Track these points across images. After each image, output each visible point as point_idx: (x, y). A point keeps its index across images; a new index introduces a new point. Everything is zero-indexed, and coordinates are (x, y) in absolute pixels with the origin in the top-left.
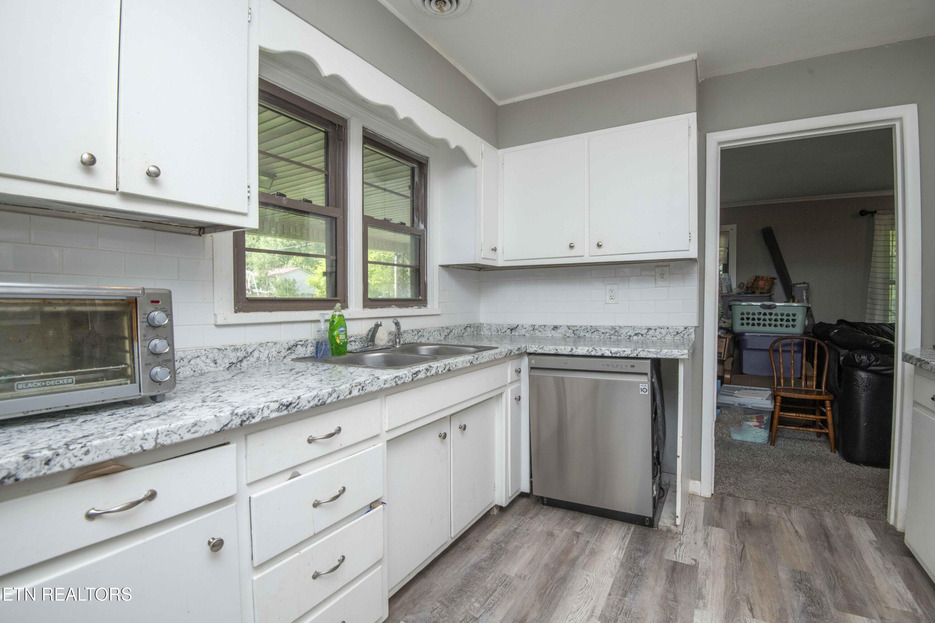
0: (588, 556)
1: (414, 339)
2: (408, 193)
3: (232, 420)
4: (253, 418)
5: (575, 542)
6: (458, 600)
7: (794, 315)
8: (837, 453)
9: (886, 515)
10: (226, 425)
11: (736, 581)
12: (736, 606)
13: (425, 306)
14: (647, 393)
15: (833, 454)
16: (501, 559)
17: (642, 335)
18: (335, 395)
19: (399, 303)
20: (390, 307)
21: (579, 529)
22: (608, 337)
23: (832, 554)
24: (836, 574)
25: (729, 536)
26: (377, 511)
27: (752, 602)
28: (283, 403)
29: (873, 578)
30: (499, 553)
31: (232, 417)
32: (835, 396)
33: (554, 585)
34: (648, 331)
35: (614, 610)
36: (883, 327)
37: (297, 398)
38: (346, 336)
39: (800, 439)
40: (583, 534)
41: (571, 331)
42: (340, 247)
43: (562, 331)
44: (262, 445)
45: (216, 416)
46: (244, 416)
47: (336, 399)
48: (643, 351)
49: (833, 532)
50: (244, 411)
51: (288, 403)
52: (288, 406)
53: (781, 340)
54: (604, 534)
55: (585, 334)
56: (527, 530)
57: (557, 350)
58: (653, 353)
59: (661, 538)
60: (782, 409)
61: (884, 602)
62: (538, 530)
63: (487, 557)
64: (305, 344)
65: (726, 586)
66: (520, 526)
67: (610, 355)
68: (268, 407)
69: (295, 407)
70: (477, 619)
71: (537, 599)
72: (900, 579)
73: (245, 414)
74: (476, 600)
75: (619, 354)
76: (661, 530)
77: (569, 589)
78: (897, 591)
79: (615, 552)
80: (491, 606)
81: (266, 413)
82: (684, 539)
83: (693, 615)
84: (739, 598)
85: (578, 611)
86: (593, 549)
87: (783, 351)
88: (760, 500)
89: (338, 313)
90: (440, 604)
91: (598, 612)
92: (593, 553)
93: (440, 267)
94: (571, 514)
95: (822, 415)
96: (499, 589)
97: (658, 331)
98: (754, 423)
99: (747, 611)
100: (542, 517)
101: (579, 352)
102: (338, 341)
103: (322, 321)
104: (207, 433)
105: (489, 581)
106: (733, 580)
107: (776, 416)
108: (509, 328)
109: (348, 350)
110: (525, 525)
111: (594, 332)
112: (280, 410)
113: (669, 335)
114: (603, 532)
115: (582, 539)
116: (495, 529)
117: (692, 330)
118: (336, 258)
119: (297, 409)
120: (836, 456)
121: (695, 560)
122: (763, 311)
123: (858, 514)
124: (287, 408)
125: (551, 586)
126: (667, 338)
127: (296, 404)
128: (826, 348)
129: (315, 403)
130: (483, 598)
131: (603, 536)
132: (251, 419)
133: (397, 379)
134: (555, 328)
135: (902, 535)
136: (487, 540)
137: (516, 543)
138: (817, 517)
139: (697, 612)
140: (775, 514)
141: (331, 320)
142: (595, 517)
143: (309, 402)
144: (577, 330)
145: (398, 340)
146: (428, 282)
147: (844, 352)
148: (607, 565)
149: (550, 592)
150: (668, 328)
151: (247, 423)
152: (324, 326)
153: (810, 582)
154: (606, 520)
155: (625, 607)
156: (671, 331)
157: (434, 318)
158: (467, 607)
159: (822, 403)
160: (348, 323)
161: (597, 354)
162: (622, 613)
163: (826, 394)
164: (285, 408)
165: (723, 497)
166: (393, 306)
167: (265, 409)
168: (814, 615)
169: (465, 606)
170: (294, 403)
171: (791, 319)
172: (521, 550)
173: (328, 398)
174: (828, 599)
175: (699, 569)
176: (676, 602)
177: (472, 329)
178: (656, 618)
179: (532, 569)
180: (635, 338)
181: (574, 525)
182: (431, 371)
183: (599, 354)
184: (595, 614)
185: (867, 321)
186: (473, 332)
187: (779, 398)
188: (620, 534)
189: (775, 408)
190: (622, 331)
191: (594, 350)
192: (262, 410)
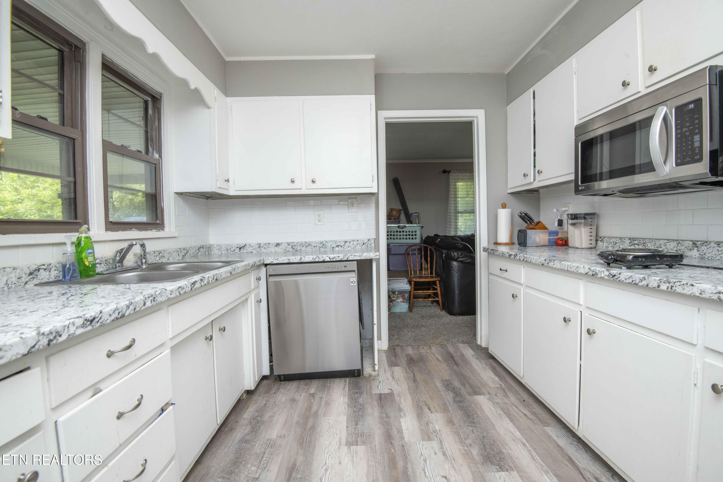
0: (324, 407)
1: (156, 259)
2: (142, 123)
3: (39, 341)
4: (60, 336)
5: (312, 400)
6: (236, 471)
7: (415, 232)
8: (444, 311)
9: (476, 339)
10: (34, 347)
11: (417, 395)
12: (421, 409)
13: (163, 230)
14: (355, 284)
15: (442, 312)
16: (261, 429)
17: (341, 246)
18: (132, 307)
19: (139, 226)
20: (130, 230)
21: (312, 391)
22: (318, 249)
23: (458, 367)
24: (463, 376)
25: (404, 370)
26: (169, 412)
27: (428, 404)
28: (87, 319)
29: (479, 374)
30: (258, 425)
31: (38, 337)
32: (441, 278)
33: (308, 434)
34: (345, 243)
35: (354, 436)
36: (455, 237)
37: (99, 312)
38: (94, 258)
39: (424, 306)
40: (316, 393)
41: (290, 247)
42: (79, 169)
43: (283, 246)
44: (65, 365)
45: (21, 338)
46: (51, 335)
47: (133, 311)
48: (351, 255)
49: (454, 354)
50: (51, 330)
51: (92, 318)
52: (91, 321)
53: (411, 247)
54: (331, 390)
55: (301, 248)
56: (274, 402)
57: (289, 260)
58: (358, 256)
59: (367, 382)
60: (415, 289)
61: (488, 385)
62: (283, 400)
63: (249, 431)
64: (48, 269)
65: (412, 399)
66: (268, 401)
67: (329, 260)
68: (74, 324)
69: (98, 321)
70: (257, 478)
71: (299, 447)
72: (491, 372)
73: (52, 333)
74: (251, 465)
75: (335, 259)
76: (365, 376)
77: (319, 433)
78: (491, 378)
79: (342, 399)
80: (265, 465)
81: (72, 330)
82: (380, 379)
83: (400, 423)
84: (421, 404)
85: (330, 445)
86: (326, 401)
87: (412, 254)
88: (414, 345)
89: (84, 235)
90: (221, 479)
91: (344, 441)
92: (327, 404)
93: (175, 194)
94: (303, 382)
95: (433, 290)
96: (267, 451)
97: (352, 243)
98: (401, 300)
99: (428, 410)
100: (282, 391)
101: (306, 260)
102: (87, 263)
103: (69, 243)
104: (14, 358)
105: (258, 448)
106: (414, 395)
107: (412, 294)
108: (238, 247)
109: (97, 272)
110: (271, 399)
111: (308, 246)
112: (85, 326)
113: (359, 245)
114: (330, 388)
115: (317, 397)
116: (248, 409)
117: (372, 241)
118: (75, 180)
119: (101, 323)
120: (443, 313)
121: (391, 389)
122: (399, 230)
123: (463, 342)
124: (91, 324)
125: (306, 436)
126: (357, 247)
127: (99, 318)
128: (433, 250)
129: (116, 316)
130: (257, 462)
131: (330, 391)
132: (58, 338)
133: (180, 289)
134: (278, 245)
135: (487, 349)
136: (244, 419)
137: (269, 414)
138: (445, 348)
139: (402, 420)
140: (424, 351)
141: (77, 243)
142: (320, 380)
143: (110, 315)
144: (295, 245)
145: (144, 261)
146: (165, 208)
147: (445, 251)
148: (339, 408)
149: (307, 440)
150: (358, 241)
151: (54, 342)
152: (70, 249)
153: (452, 385)
154: (329, 380)
155: (359, 432)
156: (360, 242)
157: (171, 240)
158: (246, 473)
159: (434, 283)
160: (96, 246)
161: (320, 260)
162: (359, 436)
163: (436, 277)
164: (89, 323)
165: (394, 348)
166: (134, 229)
167: (71, 326)
168: (460, 402)
169: (244, 473)
170: (97, 318)
171: (413, 235)
172: (274, 418)
173: (126, 310)
174: (463, 392)
175: (395, 394)
176: (388, 418)
177: (205, 249)
178: (380, 432)
179: (287, 428)
180: (337, 248)
181: (308, 389)
182: (204, 281)
183: (321, 260)
184: (342, 443)
185: (448, 235)
186: (205, 252)
187: (413, 282)
188: (341, 387)
189: (411, 289)
190: (327, 244)
191: (317, 258)
192: (68, 327)
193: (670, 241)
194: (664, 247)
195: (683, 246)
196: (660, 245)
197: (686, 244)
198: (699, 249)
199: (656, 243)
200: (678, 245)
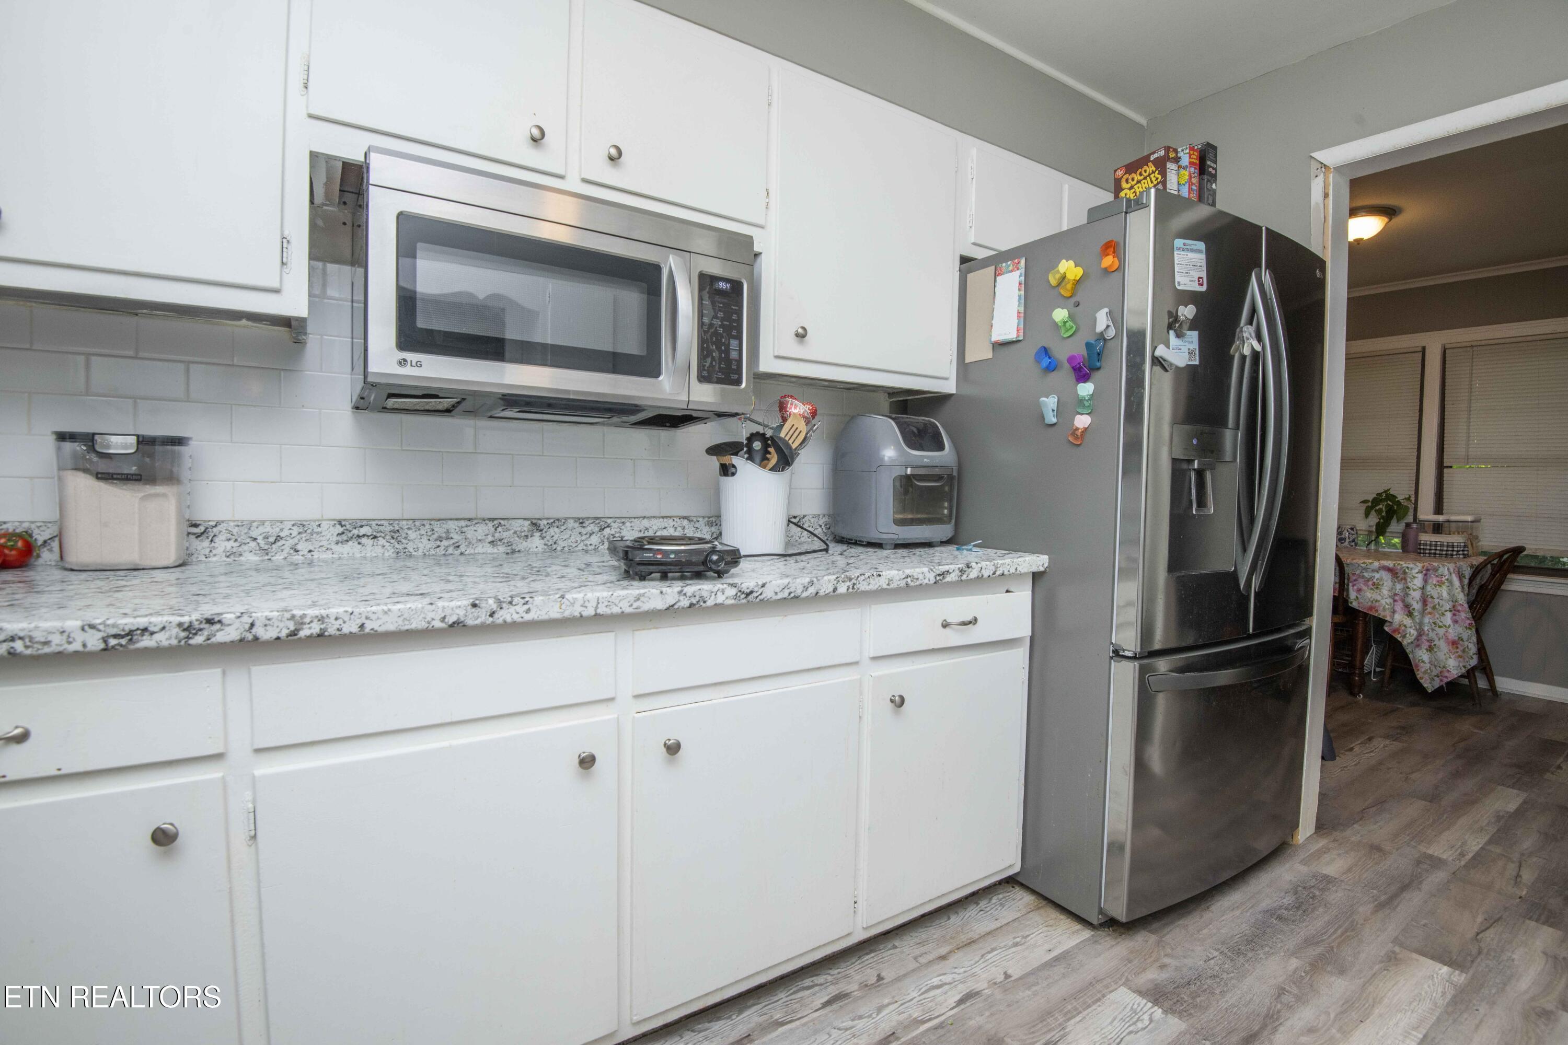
193: (476, 521)
194: (460, 538)
195: (508, 530)
196: (448, 532)
197: (516, 525)
198: (544, 535)
199: (436, 529)
200: (496, 530)
